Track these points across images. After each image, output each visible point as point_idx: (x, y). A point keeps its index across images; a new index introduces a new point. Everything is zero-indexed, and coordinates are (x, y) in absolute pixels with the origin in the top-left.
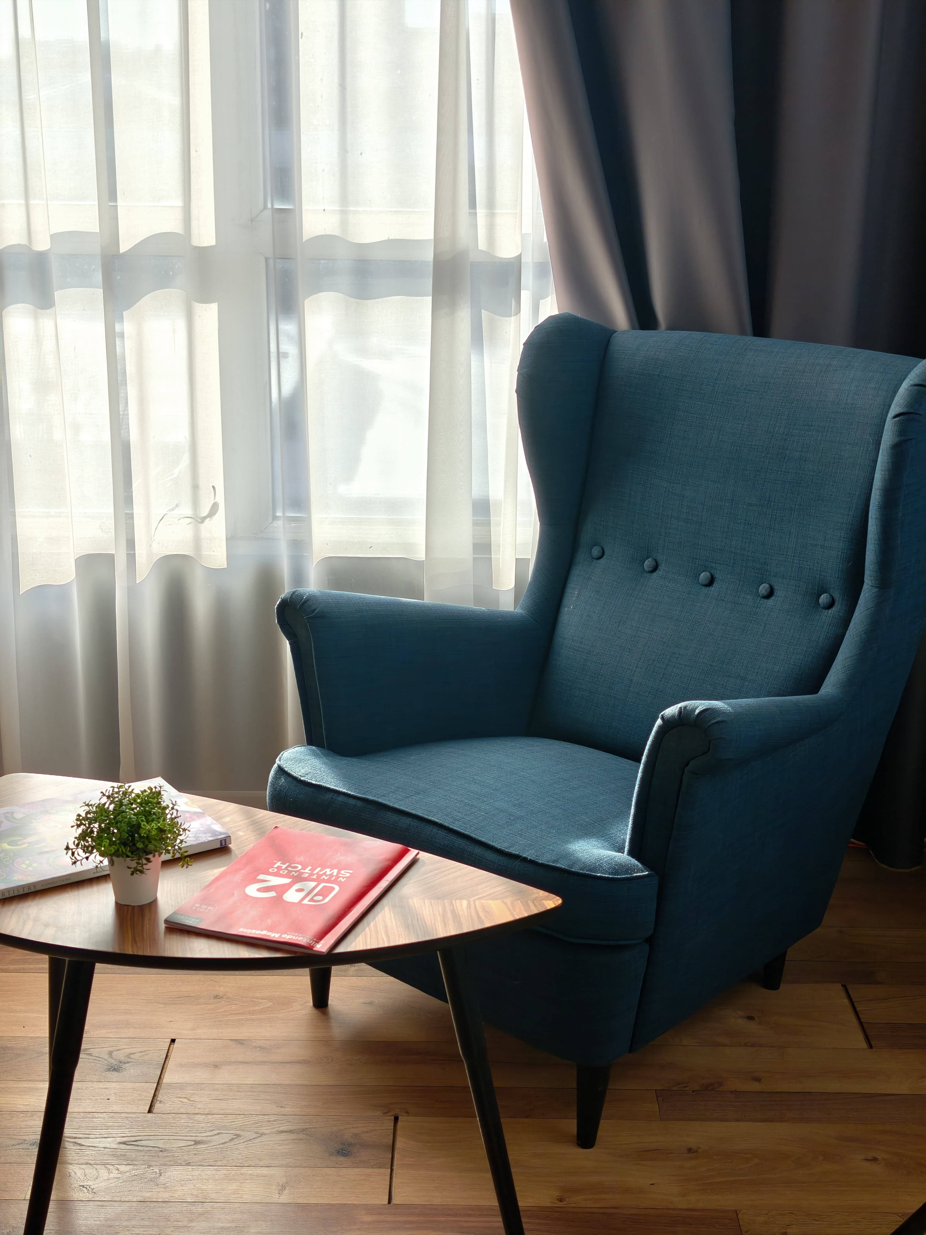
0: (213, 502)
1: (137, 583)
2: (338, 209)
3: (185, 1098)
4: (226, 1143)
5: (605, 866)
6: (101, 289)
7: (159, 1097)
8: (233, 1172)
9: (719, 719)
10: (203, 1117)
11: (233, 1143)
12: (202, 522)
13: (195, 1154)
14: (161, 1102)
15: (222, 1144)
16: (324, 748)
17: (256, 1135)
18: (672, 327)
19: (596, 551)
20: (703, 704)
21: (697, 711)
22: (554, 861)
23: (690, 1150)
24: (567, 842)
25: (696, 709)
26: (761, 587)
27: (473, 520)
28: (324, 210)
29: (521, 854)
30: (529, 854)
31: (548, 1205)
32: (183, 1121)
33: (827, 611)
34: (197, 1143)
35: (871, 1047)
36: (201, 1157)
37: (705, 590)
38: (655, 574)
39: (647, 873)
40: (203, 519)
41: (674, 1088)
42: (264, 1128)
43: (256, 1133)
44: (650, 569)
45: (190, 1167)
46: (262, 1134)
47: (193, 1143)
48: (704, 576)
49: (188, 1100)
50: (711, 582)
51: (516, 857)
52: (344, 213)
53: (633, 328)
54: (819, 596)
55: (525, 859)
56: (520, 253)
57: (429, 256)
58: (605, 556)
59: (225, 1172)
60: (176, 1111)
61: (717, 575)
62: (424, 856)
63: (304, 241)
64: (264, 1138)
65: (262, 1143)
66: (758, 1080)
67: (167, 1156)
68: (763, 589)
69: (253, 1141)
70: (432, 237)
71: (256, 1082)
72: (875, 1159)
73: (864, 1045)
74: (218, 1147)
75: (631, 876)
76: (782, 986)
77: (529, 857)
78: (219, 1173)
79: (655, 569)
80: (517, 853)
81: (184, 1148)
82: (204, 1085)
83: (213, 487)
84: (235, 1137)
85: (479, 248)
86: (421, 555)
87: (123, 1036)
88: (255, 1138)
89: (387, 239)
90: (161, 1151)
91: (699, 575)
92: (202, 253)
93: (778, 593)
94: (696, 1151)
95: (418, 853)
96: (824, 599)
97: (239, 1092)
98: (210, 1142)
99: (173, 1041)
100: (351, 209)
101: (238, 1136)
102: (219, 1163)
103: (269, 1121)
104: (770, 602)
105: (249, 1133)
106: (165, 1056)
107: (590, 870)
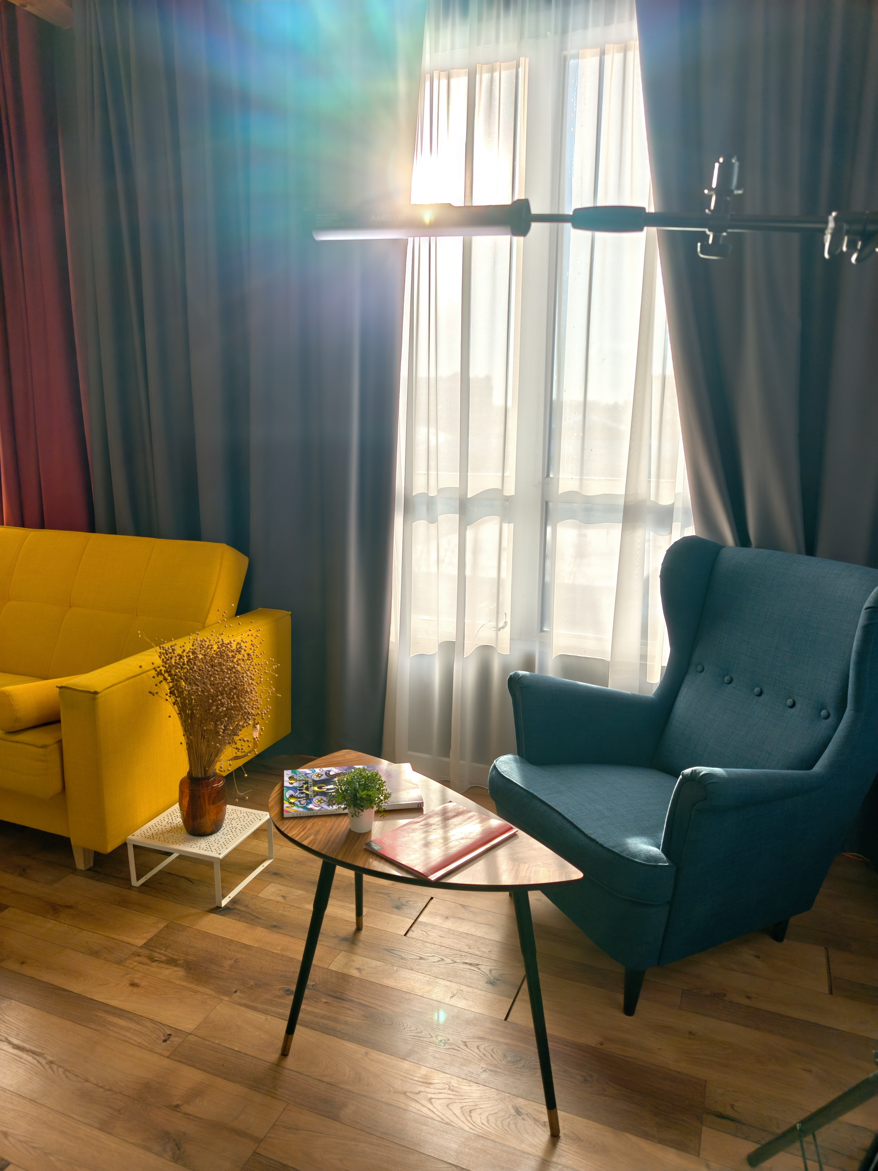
0: (504, 621)
1: (465, 657)
2: (579, 477)
3: (425, 932)
4: (435, 962)
5: (643, 856)
6: (457, 514)
7: (413, 928)
8: (432, 980)
9: (714, 781)
10: (430, 944)
11: (438, 963)
12: (499, 630)
13: (417, 965)
14: (412, 931)
15: (433, 962)
16: (523, 758)
17: (452, 962)
18: (758, 547)
19: (699, 668)
20: (706, 770)
21: (701, 774)
22: (613, 847)
23: (690, 1033)
24: (628, 837)
25: (701, 772)
26: (788, 701)
27: (641, 642)
28: (572, 478)
29: (596, 839)
30: (601, 840)
31: (593, 1045)
32: (419, 945)
33: (825, 720)
34: (421, 958)
35: (831, 992)
36: (420, 967)
37: (757, 698)
38: (730, 685)
39: (667, 864)
40: (500, 629)
41: (694, 991)
42: (457, 959)
43: (452, 960)
44: (728, 682)
45: (412, 971)
46: (455, 962)
47: (419, 958)
48: (757, 690)
49: (426, 933)
50: (760, 694)
51: (593, 840)
52: (581, 480)
53: (737, 545)
54: (821, 711)
55: (597, 843)
56: (673, 502)
57: (622, 502)
58: (704, 671)
59: (428, 979)
60: (418, 938)
61: (765, 690)
62: (521, 834)
63: (559, 493)
64: (455, 965)
65: (453, 967)
66: (749, 998)
67: (403, 962)
68: (789, 702)
69: (449, 965)
70: (624, 493)
71: (464, 932)
72: (810, 1071)
73: (827, 991)
74: (430, 963)
75: (656, 864)
76: (785, 940)
77: (600, 842)
78: (425, 978)
79: (731, 682)
80: (594, 838)
81: (413, 960)
82: (437, 927)
83: (505, 613)
84: (441, 960)
85: (651, 499)
86: (609, 659)
87: (409, 890)
88: (450, 963)
89: (603, 493)
90: (402, 959)
91: (755, 689)
92: (508, 499)
93: (798, 706)
94: (694, 1035)
95: (517, 831)
96: (824, 713)
97: (453, 935)
98: (427, 959)
99: (432, 898)
100: (585, 478)
101: (443, 960)
102: (427, 973)
103: (461, 955)
104: (793, 710)
105: (449, 960)
106: (424, 906)
107: (632, 857)
